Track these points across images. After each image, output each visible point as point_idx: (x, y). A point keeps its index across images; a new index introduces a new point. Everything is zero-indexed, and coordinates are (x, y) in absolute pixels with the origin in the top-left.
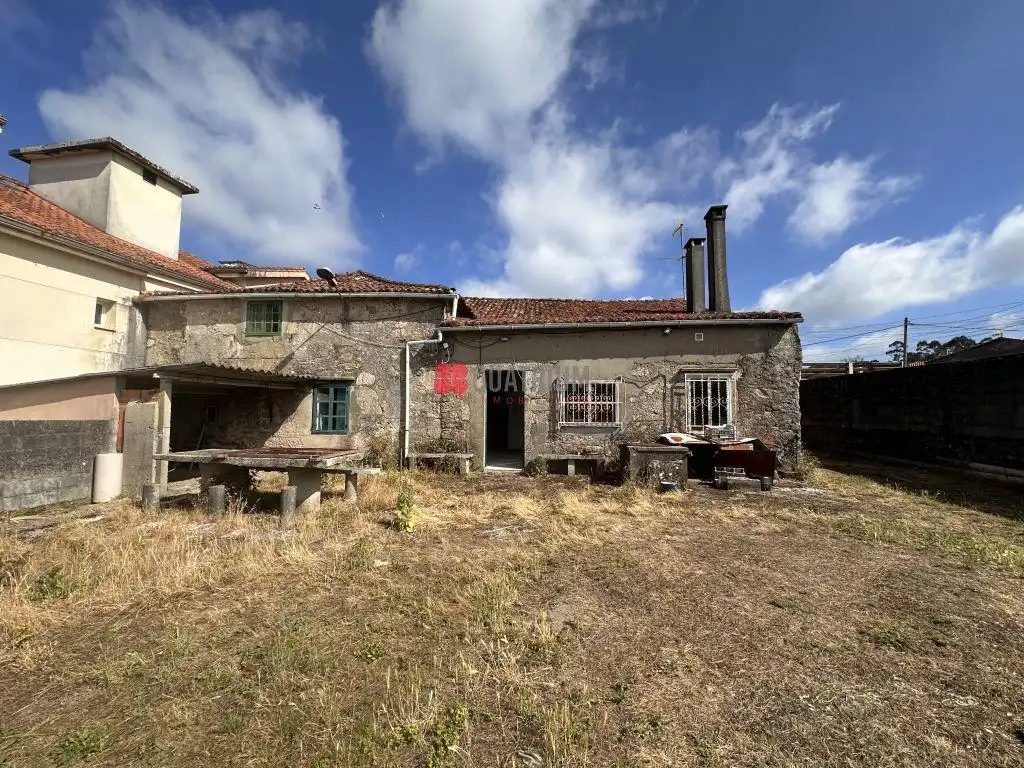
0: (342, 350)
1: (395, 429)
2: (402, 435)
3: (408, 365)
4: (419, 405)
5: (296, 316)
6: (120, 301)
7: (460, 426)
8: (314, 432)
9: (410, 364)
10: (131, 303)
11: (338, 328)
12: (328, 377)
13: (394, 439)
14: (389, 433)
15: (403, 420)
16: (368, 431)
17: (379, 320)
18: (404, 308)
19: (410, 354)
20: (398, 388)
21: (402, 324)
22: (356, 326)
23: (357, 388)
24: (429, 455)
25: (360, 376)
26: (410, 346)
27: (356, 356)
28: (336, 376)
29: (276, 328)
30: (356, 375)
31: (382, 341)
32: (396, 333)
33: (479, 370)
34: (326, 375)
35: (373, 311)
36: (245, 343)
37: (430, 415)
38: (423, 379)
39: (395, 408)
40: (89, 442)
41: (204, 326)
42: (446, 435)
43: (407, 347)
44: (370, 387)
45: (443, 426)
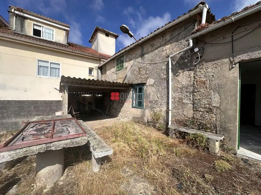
0: (141, 70)
1: (164, 109)
2: (167, 113)
3: (170, 70)
4: (177, 95)
5: (128, 59)
6: (95, 68)
7: (210, 111)
8: (133, 107)
9: (172, 70)
10: (97, 68)
11: (139, 60)
12: (136, 83)
13: (164, 114)
14: (161, 111)
15: (168, 104)
16: (152, 108)
17: (155, 49)
18: (168, 37)
19: (172, 63)
20: (165, 85)
21: (167, 47)
22: (146, 56)
23: (147, 86)
24: (183, 129)
25: (148, 81)
26: (171, 58)
27: (146, 71)
28: (139, 82)
29: (122, 66)
30: (146, 80)
31: (158, 60)
32: (164, 54)
33: (231, 62)
34: (136, 82)
35: (152, 46)
36: (116, 74)
37: (185, 101)
38: (179, 78)
39: (164, 97)
40: (55, 108)
41: (109, 71)
42: (198, 115)
43: (170, 59)
44: (152, 86)
45: (195, 109)
